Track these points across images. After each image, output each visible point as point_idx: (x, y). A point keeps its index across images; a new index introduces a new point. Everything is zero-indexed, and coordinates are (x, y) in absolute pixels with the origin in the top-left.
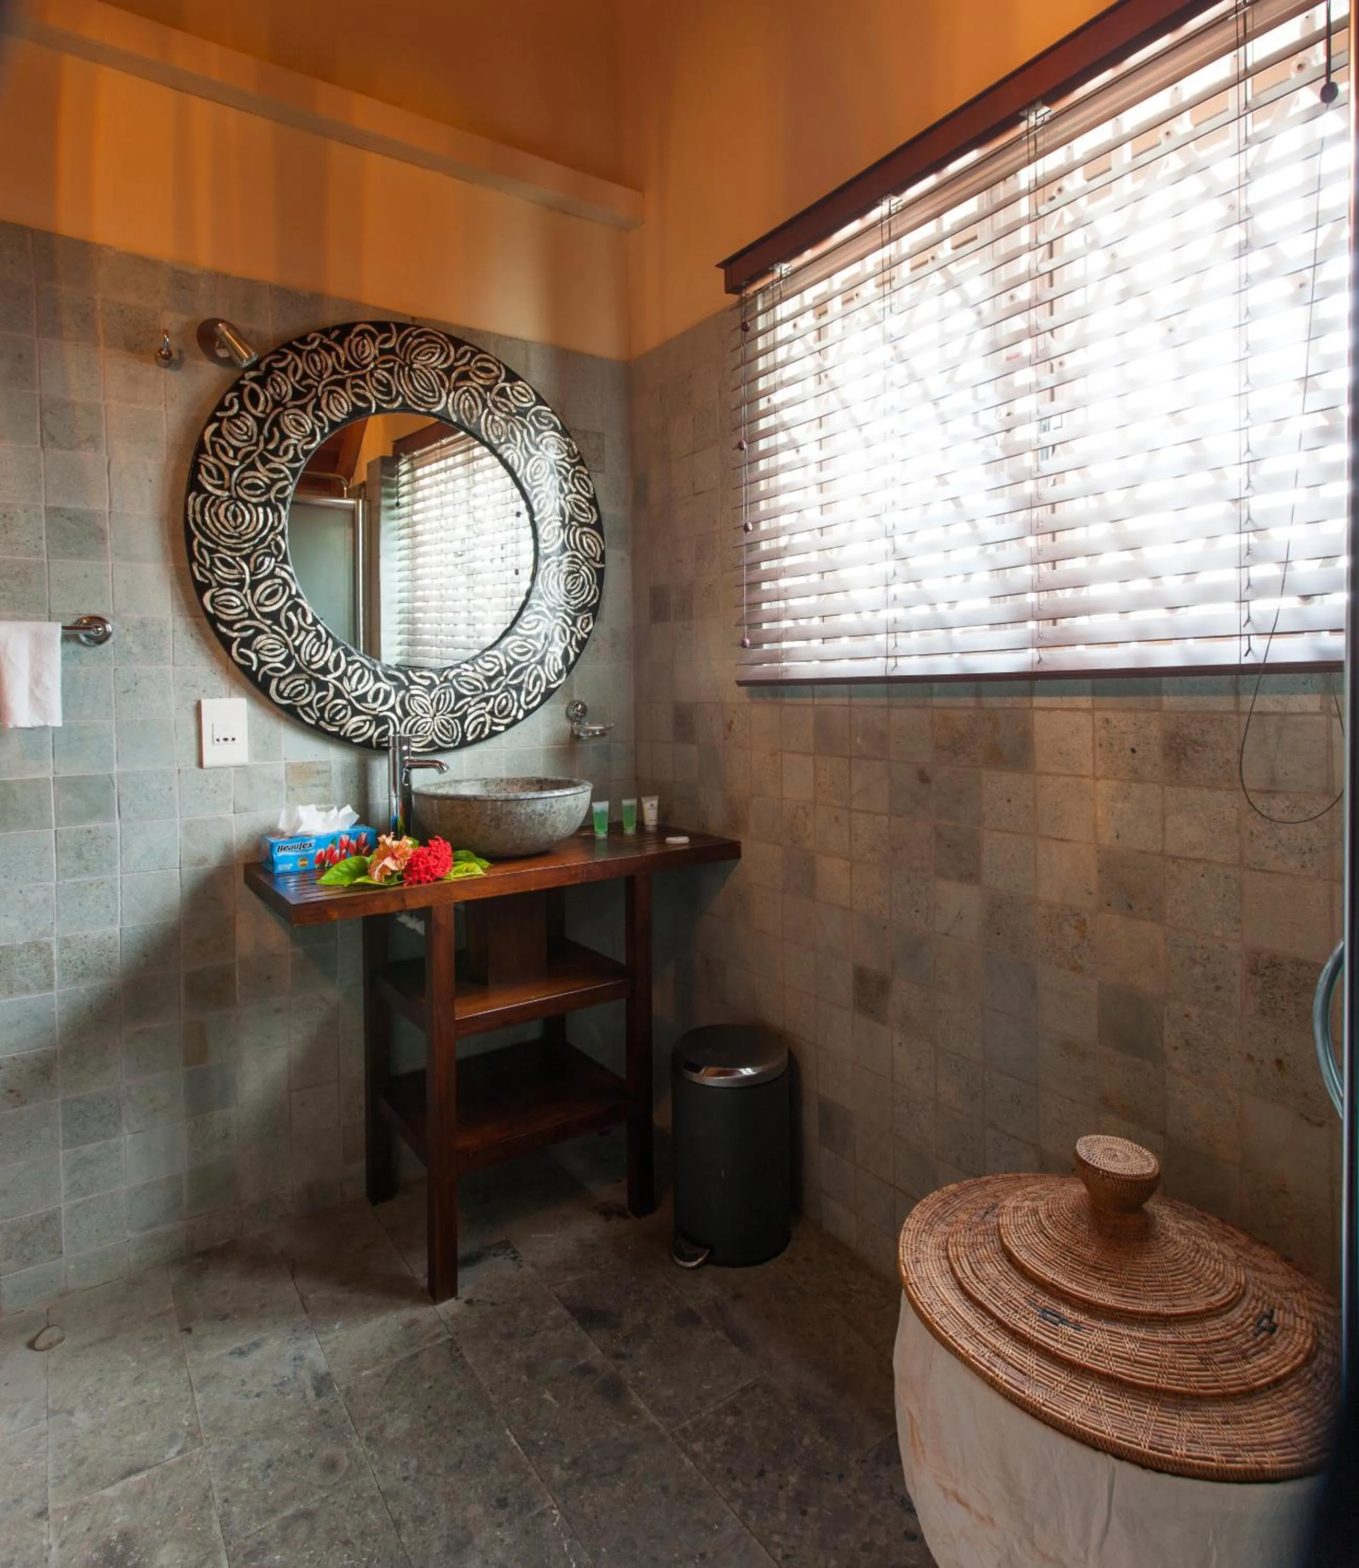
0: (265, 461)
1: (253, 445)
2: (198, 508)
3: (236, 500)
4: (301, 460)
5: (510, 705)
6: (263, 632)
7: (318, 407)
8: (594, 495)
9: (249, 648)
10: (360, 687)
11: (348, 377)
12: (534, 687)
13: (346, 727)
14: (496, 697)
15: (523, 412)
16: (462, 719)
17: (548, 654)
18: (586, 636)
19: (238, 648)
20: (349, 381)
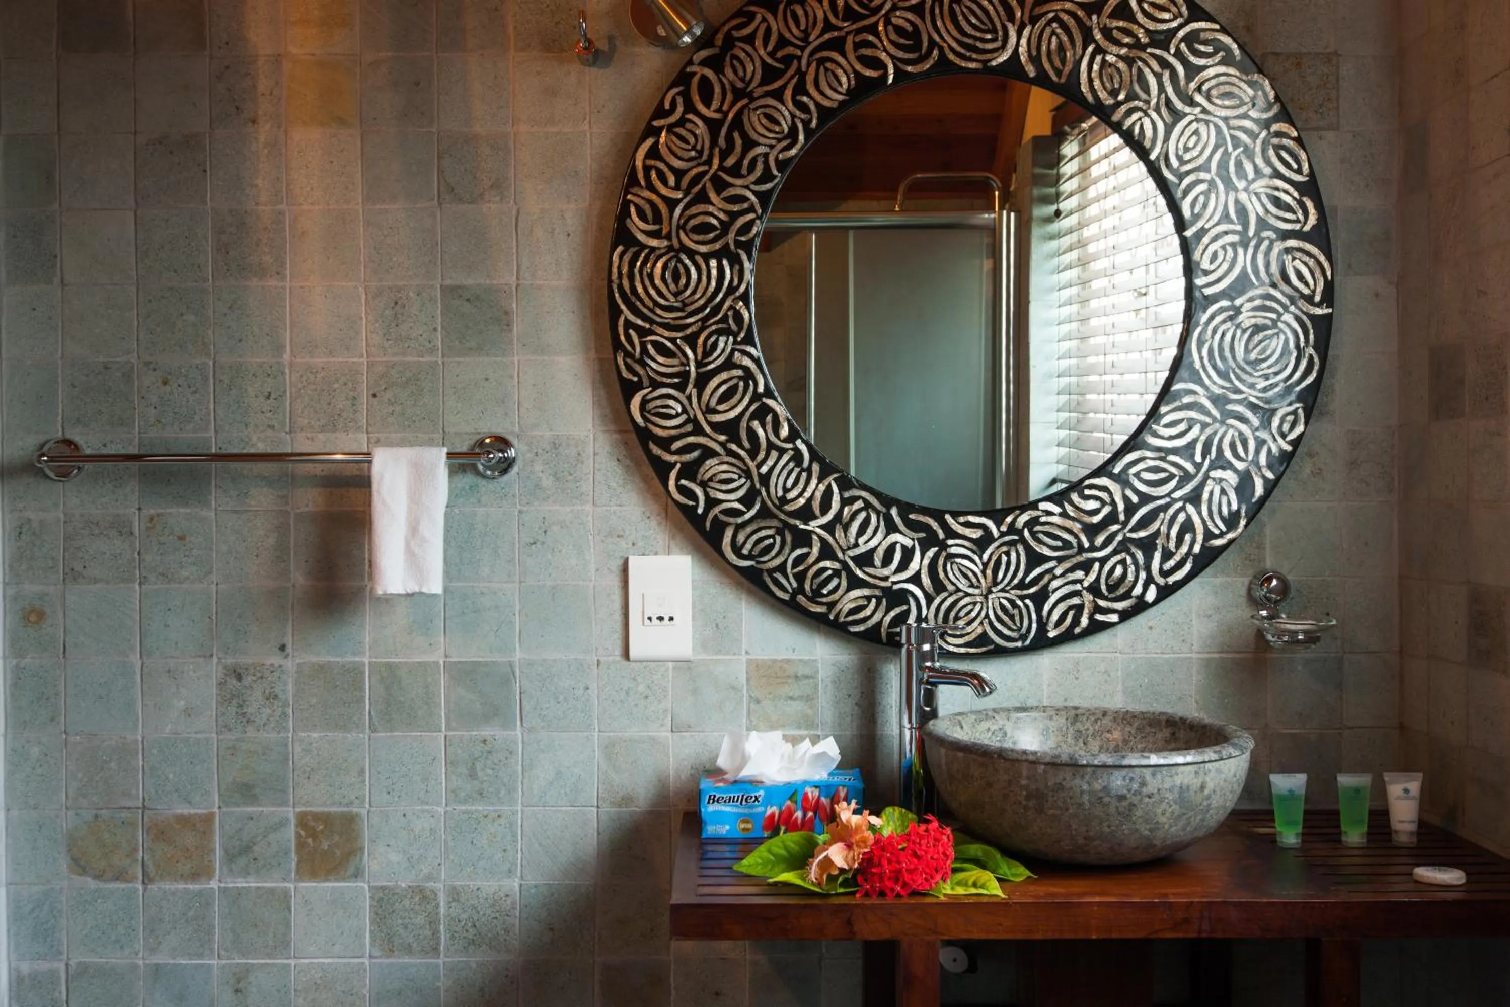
0: (720, 186)
1: (704, 164)
2: (625, 270)
3: (678, 251)
4: (775, 177)
5: (1131, 577)
6: (713, 454)
7: (801, 89)
8: (1312, 174)
9: (693, 479)
10: (861, 541)
11: (848, 33)
12: (1180, 541)
13: (839, 606)
14: (1103, 561)
15: (1162, 40)
16: (1040, 598)
17: (1209, 482)
18: (1289, 448)
19: (678, 479)
20: (850, 39)
